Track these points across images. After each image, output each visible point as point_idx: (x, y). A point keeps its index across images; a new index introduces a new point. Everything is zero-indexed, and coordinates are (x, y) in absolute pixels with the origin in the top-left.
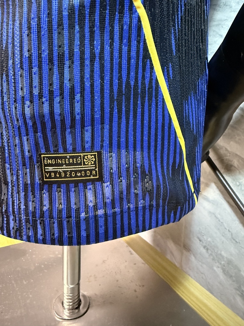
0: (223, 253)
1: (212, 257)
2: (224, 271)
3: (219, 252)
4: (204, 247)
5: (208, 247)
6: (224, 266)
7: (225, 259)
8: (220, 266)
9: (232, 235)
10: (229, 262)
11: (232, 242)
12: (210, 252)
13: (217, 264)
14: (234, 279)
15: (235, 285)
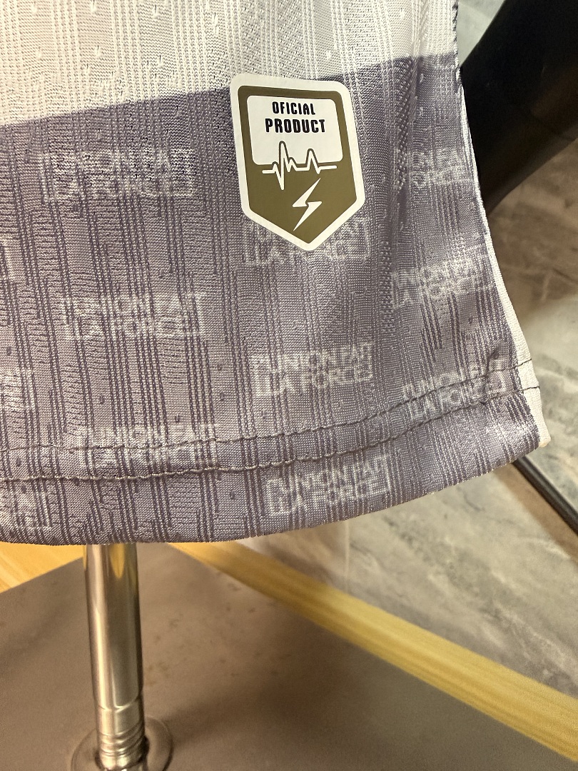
0: (447, 540)
1: (421, 555)
2: (452, 578)
3: (438, 540)
4: (403, 536)
5: (413, 534)
6: (452, 568)
7: (454, 553)
8: (441, 569)
9: (465, 497)
10: (463, 556)
11: (467, 511)
12: (416, 544)
13: (436, 567)
14: (476, 589)
15: (481, 603)
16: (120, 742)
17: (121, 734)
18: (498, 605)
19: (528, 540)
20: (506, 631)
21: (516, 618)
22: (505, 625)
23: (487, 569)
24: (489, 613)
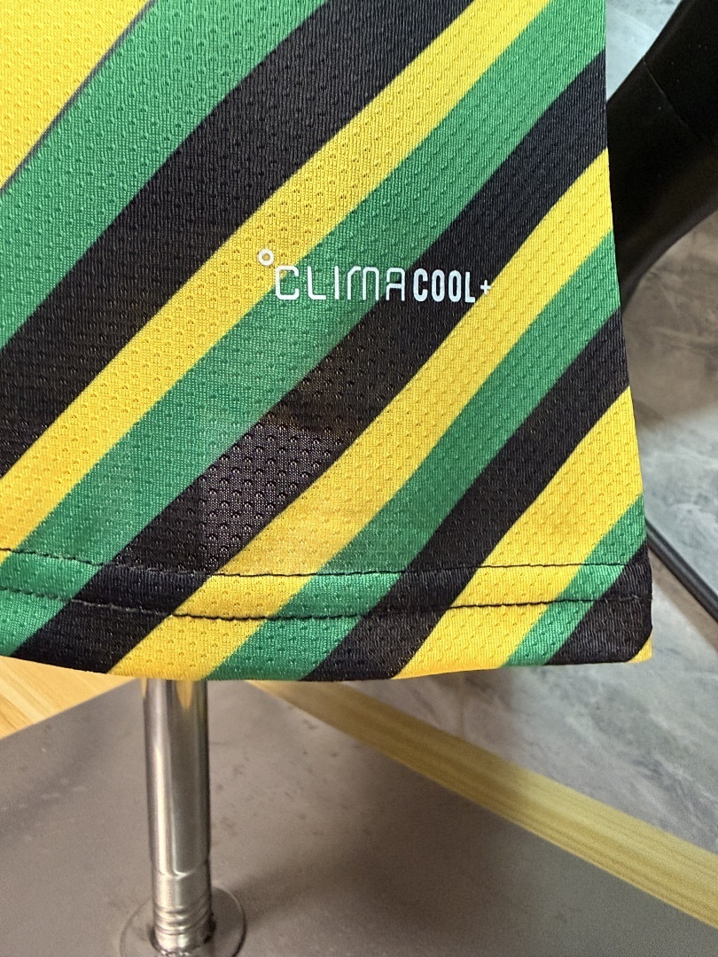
1: (558, 693)
2: (597, 721)
6: (598, 708)
7: (601, 690)
8: (583, 710)
10: (614, 695)
12: (551, 679)
13: (578, 708)
14: (630, 736)
15: (635, 752)
16: (180, 918)
17: (180, 907)
18: (659, 757)
19: (698, 675)
20: (668, 789)
21: (681, 773)
22: (667, 782)
23: (644, 711)
24: (646, 766)
